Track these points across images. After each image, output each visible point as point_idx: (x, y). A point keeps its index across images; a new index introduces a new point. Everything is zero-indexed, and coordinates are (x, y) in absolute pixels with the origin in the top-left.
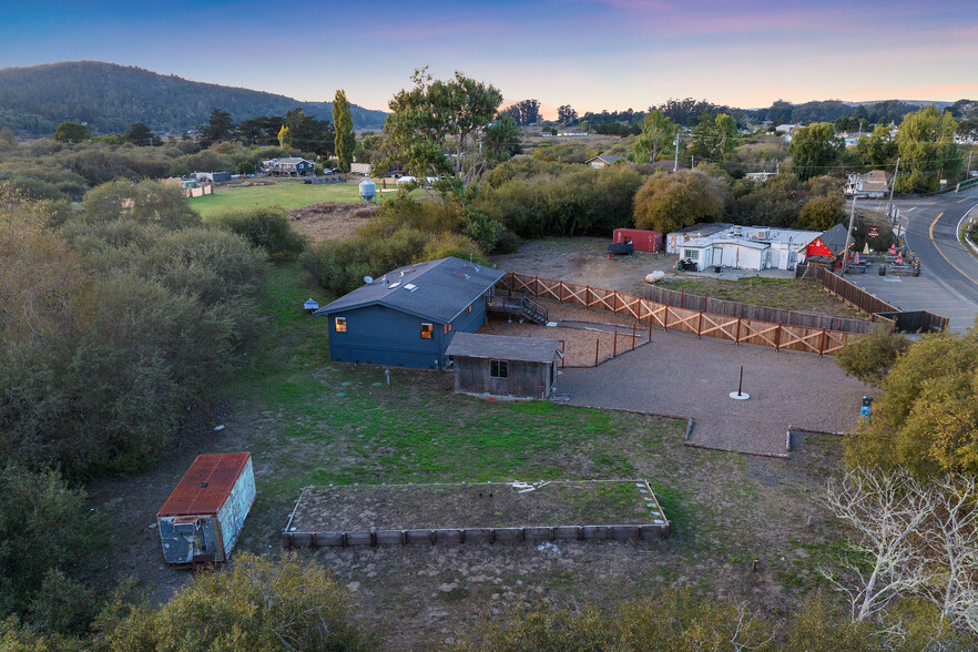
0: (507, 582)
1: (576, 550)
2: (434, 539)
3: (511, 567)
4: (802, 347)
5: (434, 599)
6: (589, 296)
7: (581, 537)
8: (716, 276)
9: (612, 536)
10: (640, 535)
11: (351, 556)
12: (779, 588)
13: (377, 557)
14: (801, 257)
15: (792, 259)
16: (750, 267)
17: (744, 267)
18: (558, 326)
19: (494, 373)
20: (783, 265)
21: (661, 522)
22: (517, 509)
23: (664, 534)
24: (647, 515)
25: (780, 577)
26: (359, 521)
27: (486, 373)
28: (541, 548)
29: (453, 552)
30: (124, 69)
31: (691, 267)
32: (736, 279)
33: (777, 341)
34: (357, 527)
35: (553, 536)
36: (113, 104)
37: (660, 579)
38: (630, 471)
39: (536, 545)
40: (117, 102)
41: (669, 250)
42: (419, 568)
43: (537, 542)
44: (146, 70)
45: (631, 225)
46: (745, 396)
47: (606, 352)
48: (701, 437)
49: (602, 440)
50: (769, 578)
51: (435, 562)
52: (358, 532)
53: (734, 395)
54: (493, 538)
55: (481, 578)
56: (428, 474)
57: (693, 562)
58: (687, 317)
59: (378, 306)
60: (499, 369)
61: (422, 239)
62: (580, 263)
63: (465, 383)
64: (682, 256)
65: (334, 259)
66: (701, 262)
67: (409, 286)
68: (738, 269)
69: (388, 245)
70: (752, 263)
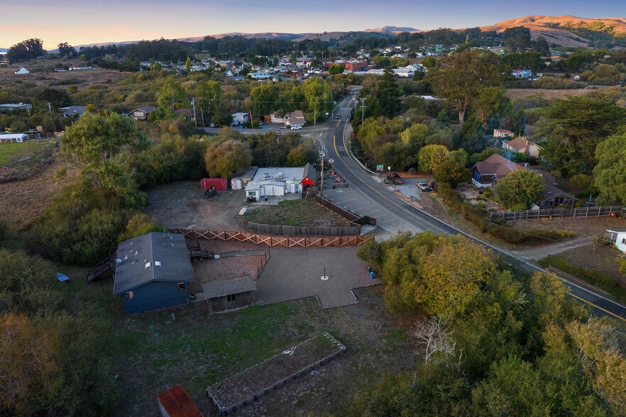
0: (311, 391)
1: (323, 370)
2: (276, 388)
3: (308, 385)
4: (332, 245)
5: (294, 408)
6: (226, 236)
7: (322, 364)
8: (267, 203)
9: (330, 360)
10: (338, 355)
11: (251, 408)
12: (386, 356)
13: (261, 403)
14: (300, 186)
15: (296, 188)
16: (279, 195)
17: (276, 195)
18: (221, 257)
19: (229, 300)
20: (293, 191)
21: (342, 347)
22: (294, 361)
23: (346, 351)
24: (336, 347)
25: (384, 352)
26: (245, 393)
27: (226, 302)
28: (312, 374)
29: (285, 388)
31: (253, 200)
33: (322, 245)
34: (248, 396)
35: (312, 369)
37: (354, 368)
39: (310, 373)
41: (233, 188)
42: (279, 400)
43: (309, 372)
45: (207, 176)
46: (327, 278)
48: (325, 303)
49: (292, 318)
50: (382, 354)
51: (283, 395)
52: (249, 398)
53: (322, 278)
55: (302, 394)
57: (359, 358)
59: (154, 282)
60: (231, 298)
61: (117, 219)
62: (194, 207)
63: (214, 309)
64: (247, 195)
65: (56, 241)
66: (257, 196)
67: (157, 263)
68: (274, 196)
69: (96, 228)
70: (280, 191)
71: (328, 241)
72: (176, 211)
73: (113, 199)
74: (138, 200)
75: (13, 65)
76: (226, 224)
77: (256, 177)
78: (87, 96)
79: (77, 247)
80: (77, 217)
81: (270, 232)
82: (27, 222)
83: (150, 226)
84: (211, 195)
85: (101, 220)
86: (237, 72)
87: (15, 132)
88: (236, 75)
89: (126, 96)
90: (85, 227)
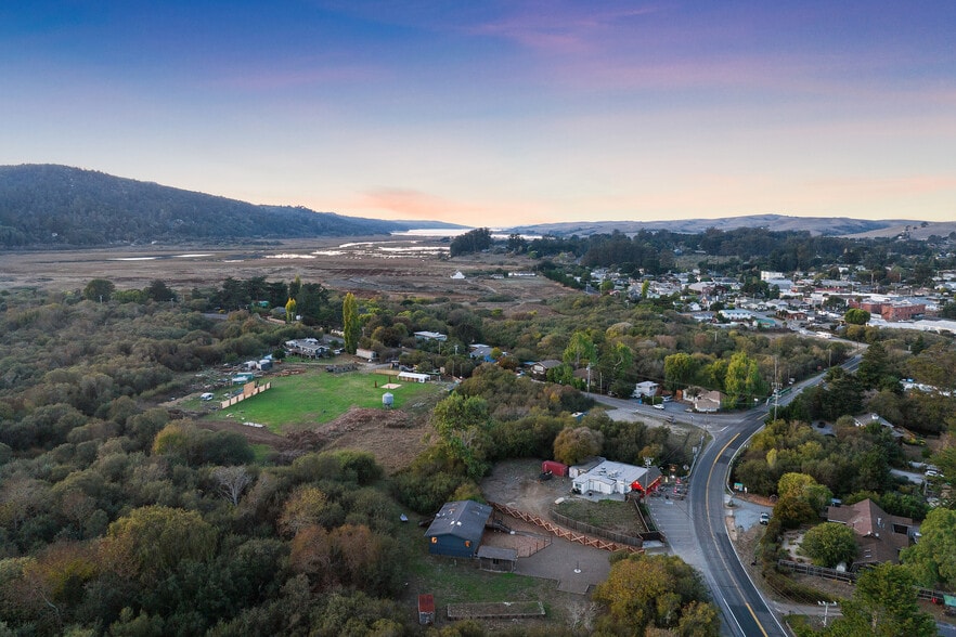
1: (522, 620)
3: (506, 625)
4: (603, 549)
6: (528, 518)
7: (523, 617)
8: (589, 498)
9: (531, 617)
10: (538, 616)
14: (630, 489)
15: (626, 489)
16: (606, 493)
17: (603, 493)
18: (515, 534)
19: (494, 563)
20: (622, 492)
21: (543, 613)
22: (506, 609)
23: (544, 616)
24: (540, 611)
27: (491, 563)
30: (85, 173)
31: (578, 492)
32: (597, 501)
35: (516, 617)
36: (78, 212)
38: (537, 599)
40: (83, 210)
41: (570, 475)
43: (512, 619)
44: (107, 175)
45: (552, 459)
46: (579, 571)
47: (534, 549)
48: (561, 588)
49: (531, 588)
53: (576, 570)
54: (501, 617)
56: (479, 599)
57: (550, 624)
58: (566, 532)
59: (450, 535)
60: (496, 561)
61: (452, 484)
62: (525, 486)
63: (484, 566)
64: (574, 486)
65: (408, 491)
66: (583, 490)
67: (459, 523)
68: (601, 493)
69: (437, 487)
70: (607, 490)
71: (603, 544)
72: (508, 486)
73: (459, 465)
74: (478, 470)
75: (455, 259)
76: (540, 509)
77: (592, 471)
78: (505, 328)
79: (420, 498)
80: (430, 474)
81: (567, 525)
82: (398, 469)
83: (470, 495)
84: (546, 478)
85: (442, 481)
86: (708, 306)
87: (420, 372)
88: (704, 310)
89: (543, 336)
90: (430, 484)
